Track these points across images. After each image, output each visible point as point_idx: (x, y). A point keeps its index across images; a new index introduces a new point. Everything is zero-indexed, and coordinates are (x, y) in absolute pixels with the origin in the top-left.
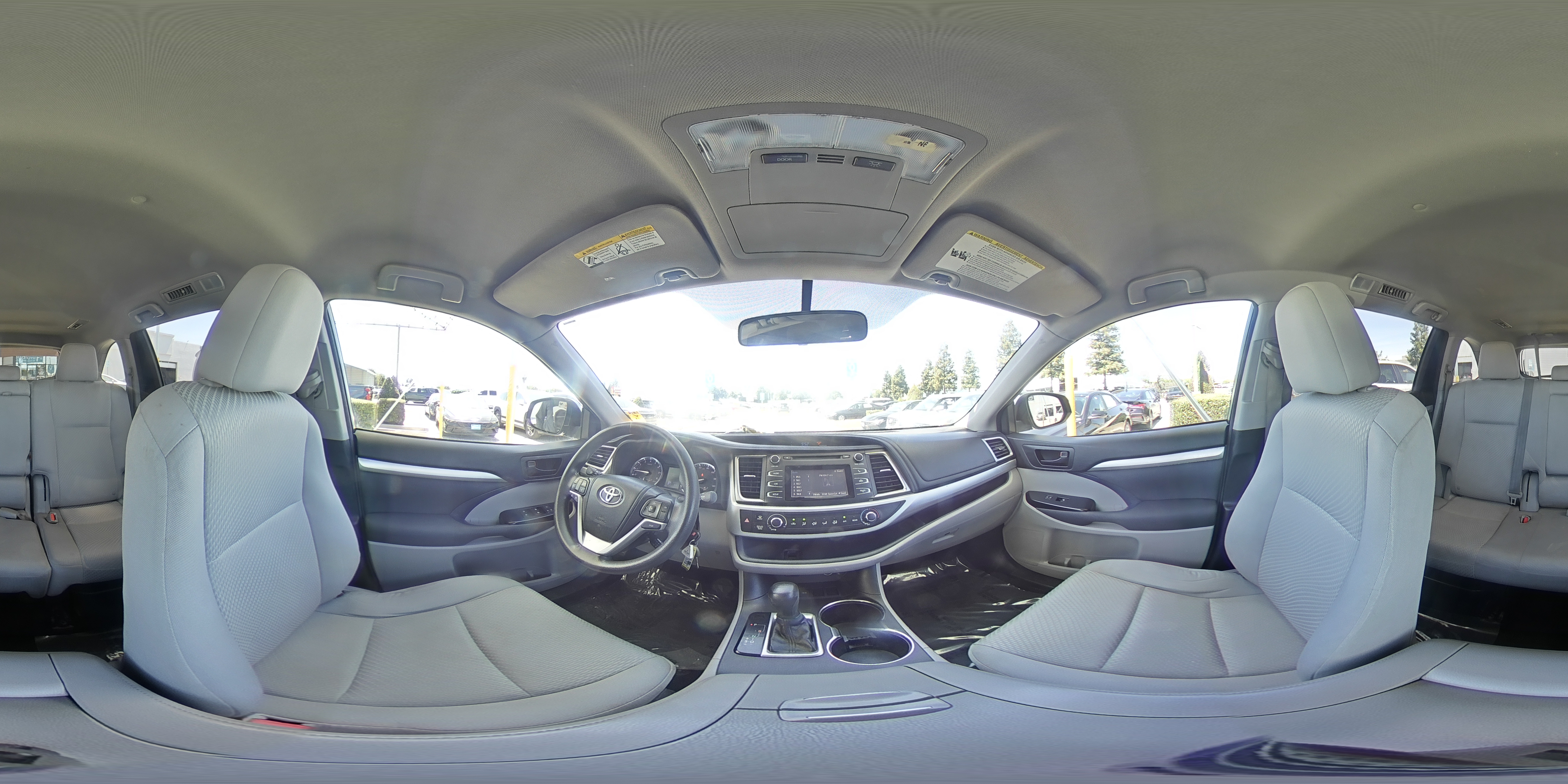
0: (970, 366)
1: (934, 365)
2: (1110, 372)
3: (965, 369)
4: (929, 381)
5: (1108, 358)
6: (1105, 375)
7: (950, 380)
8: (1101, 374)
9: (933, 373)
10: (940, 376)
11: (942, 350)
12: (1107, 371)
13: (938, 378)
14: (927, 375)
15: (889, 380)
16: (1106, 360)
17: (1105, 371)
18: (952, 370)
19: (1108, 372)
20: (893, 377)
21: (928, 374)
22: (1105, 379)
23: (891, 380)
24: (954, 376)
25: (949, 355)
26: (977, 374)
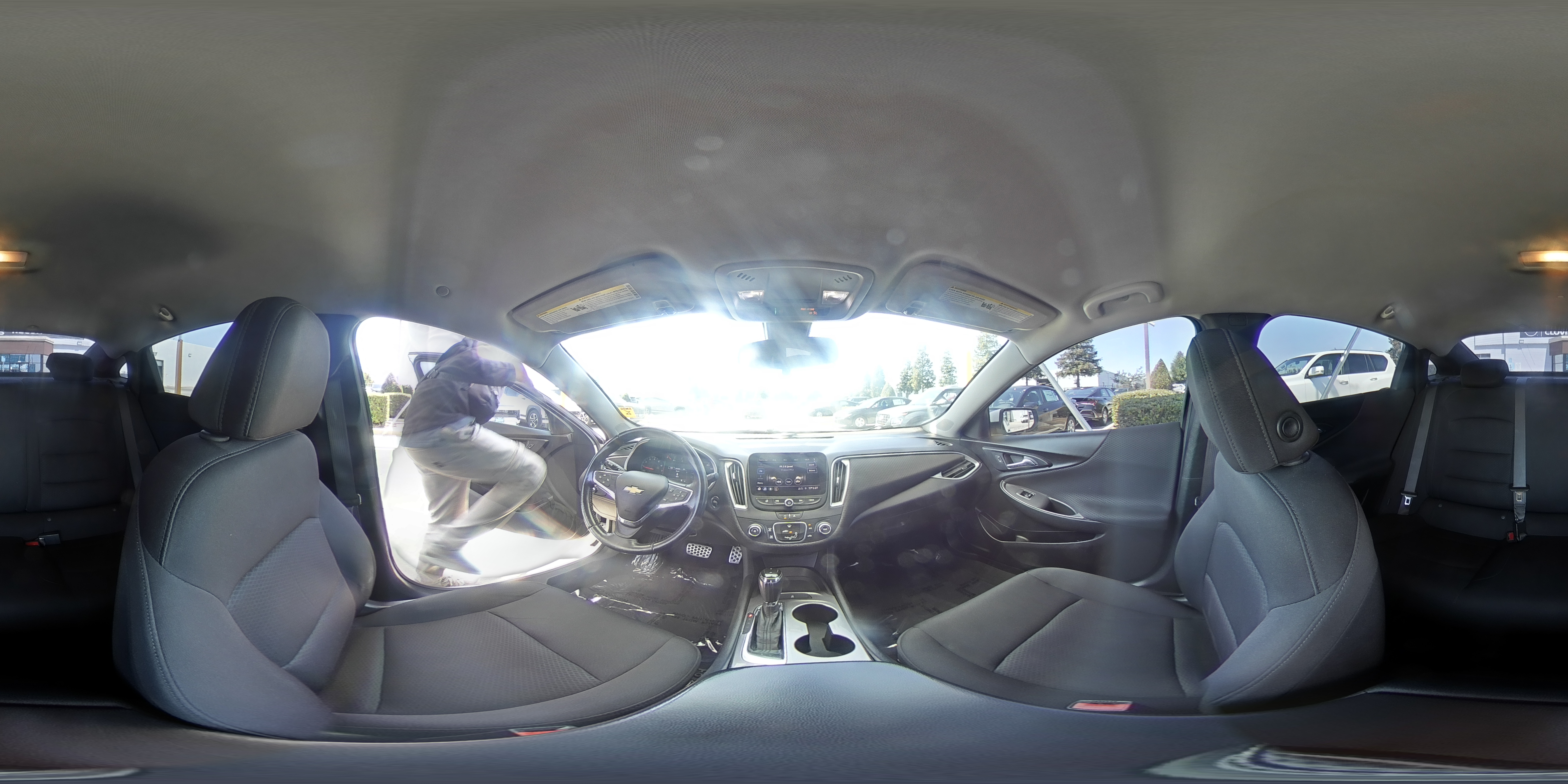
0: (947, 367)
1: (912, 365)
2: (1084, 373)
3: (942, 369)
4: (908, 381)
6: (1078, 375)
8: (1074, 375)
9: (912, 372)
10: (918, 375)
11: (920, 351)
12: (1080, 371)
13: (916, 378)
14: (905, 375)
17: (1078, 371)
18: (930, 370)
19: (1081, 373)
22: (1078, 380)
25: (927, 355)
26: (954, 374)
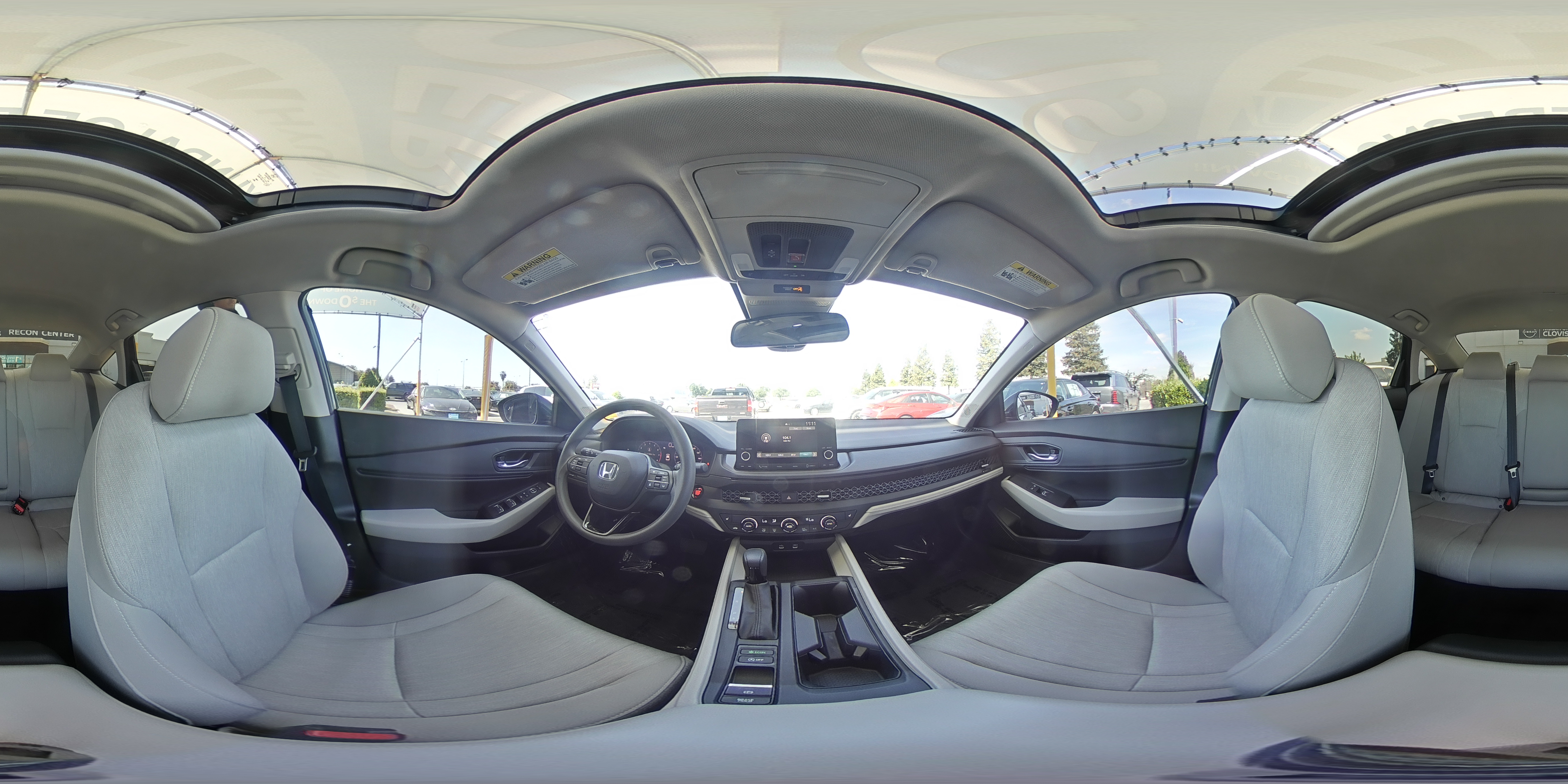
5: (1087, 357)
7: (930, 377)
15: (868, 378)
16: (1085, 359)
20: (872, 375)
21: (907, 372)
23: (869, 378)
24: (933, 375)
